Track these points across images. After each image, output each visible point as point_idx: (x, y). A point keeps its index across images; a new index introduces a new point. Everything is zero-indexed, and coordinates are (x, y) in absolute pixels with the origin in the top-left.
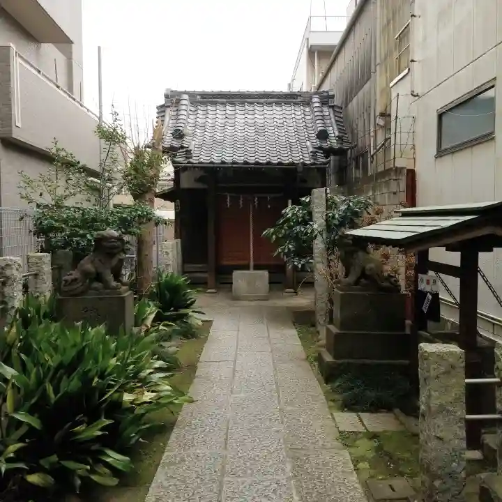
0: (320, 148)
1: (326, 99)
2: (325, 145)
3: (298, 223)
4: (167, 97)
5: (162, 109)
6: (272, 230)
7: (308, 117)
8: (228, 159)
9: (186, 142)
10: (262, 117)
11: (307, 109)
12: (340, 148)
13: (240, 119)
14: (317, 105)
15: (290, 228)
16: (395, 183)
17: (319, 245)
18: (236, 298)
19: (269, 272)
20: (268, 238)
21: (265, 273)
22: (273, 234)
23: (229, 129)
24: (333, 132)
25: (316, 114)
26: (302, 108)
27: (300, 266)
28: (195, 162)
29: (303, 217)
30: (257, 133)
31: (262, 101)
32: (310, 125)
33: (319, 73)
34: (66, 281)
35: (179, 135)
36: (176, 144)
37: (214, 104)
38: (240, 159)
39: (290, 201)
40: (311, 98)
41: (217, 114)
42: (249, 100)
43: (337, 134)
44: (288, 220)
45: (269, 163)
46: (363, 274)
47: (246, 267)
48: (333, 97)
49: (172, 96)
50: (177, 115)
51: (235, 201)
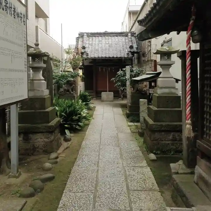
0: (130, 52)
1: (133, 34)
2: (132, 50)
3: (122, 76)
4: (79, 34)
5: (78, 39)
6: (114, 79)
7: (127, 41)
8: (100, 56)
9: (86, 50)
10: (111, 41)
11: (127, 38)
12: (137, 52)
13: (104, 41)
14: (130, 36)
15: (119, 78)
16: (151, 64)
17: (128, 83)
18: (103, 101)
19: (114, 93)
20: (113, 81)
21: (112, 93)
22: (114, 80)
23: (100, 45)
24: (135, 46)
25: (129, 40)
26: (125, 37)
27: (122, 89)
28: (89, 57)
29: (123, 75)
30: (109, 46)
31: (111, 35)
32: (127, 43)
33: (133, 21)
34: (60, 92)
35: (84, 48)
36: (83, 51)
37: (95, 36)
38: (104, 56)
39: (120, 69)
40: (128, 34)
41: (96, 40)
42: (107, 35)
43: (136, 47)
44: (119, 75)
45: (113, 57)
46: (137, 90)
47: (106, 91)
48: (135, 33)
49: (81, 34)
50: (83, 41)
51: (102, 69)
